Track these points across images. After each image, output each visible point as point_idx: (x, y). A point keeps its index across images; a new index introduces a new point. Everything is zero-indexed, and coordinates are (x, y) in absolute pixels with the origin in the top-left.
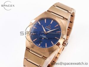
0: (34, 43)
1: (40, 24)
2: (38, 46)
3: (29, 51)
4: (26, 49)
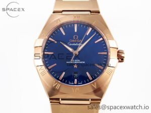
0: (64, 82)
2: (74, 84)
3: (59, 103)
4: (51, 102)
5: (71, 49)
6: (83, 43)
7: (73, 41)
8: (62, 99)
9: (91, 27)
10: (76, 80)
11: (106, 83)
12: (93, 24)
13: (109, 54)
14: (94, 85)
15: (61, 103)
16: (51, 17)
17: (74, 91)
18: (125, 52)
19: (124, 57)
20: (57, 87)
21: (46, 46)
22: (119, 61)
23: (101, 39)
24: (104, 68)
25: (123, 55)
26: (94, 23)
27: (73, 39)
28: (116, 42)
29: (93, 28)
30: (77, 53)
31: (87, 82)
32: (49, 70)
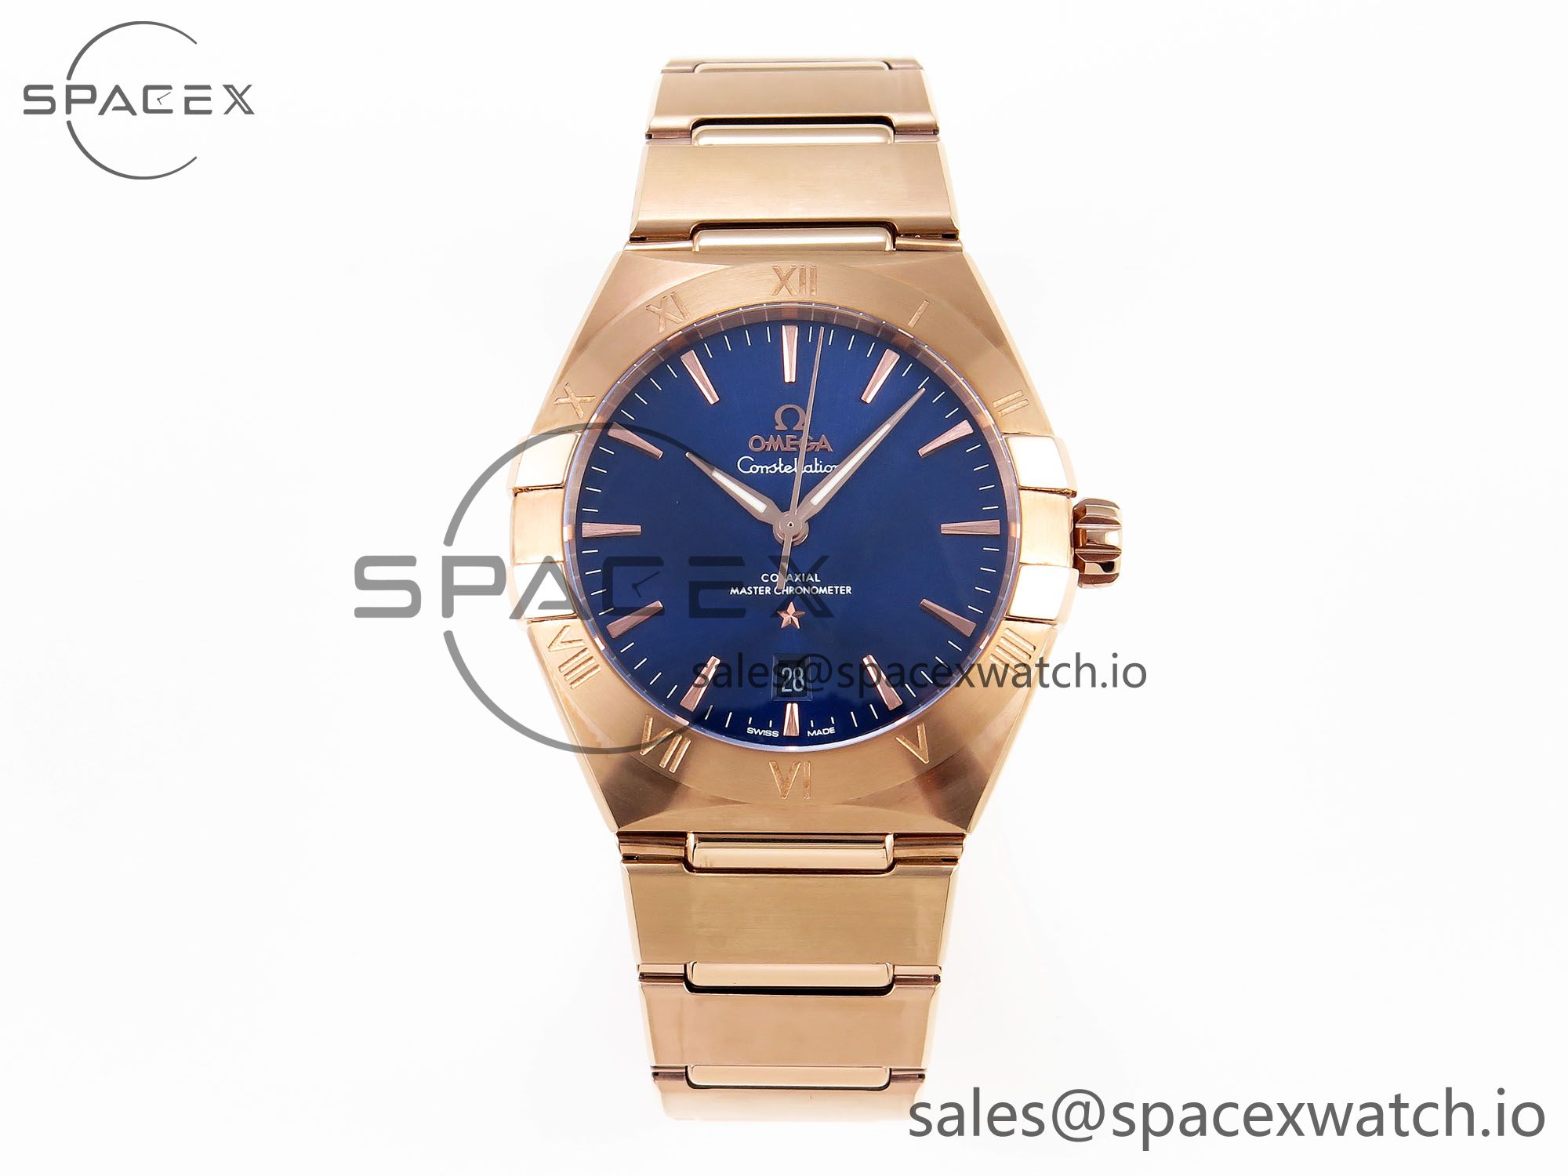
2: (783, 740)
3: (684, 860)
4: (627, 858)
5: (757, 504)
6: (839, 458)
7: (773, 443)
8: (704, 838)
9: (896, 348)
10: (792, 711)
11: (996, 729)
12: (910, 325)
13: (1015, 531)
14: (915, 741)
15: (696, 863)
16: (620, 276)
17: (785, 781)
18: (1121, 516)
19: (1115, 551)
20: (671, 760)
21: (589, 478)
22: (1086, 579)
23: (964, 429)
24: (984, 625)
25: (1111, 538)
26: (911, 323)
27: (769, 430)
28: (1059, 445)
29: (908, 353)
30: (803, 530)
31: (868, 725)
32: (613, 645)
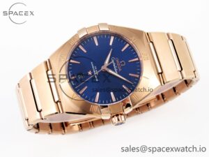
1: (111, 44)
7: (118, 62)
